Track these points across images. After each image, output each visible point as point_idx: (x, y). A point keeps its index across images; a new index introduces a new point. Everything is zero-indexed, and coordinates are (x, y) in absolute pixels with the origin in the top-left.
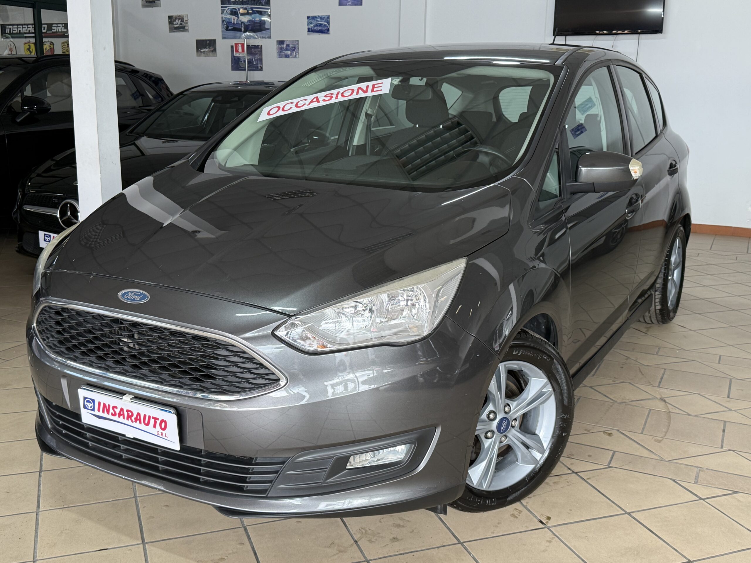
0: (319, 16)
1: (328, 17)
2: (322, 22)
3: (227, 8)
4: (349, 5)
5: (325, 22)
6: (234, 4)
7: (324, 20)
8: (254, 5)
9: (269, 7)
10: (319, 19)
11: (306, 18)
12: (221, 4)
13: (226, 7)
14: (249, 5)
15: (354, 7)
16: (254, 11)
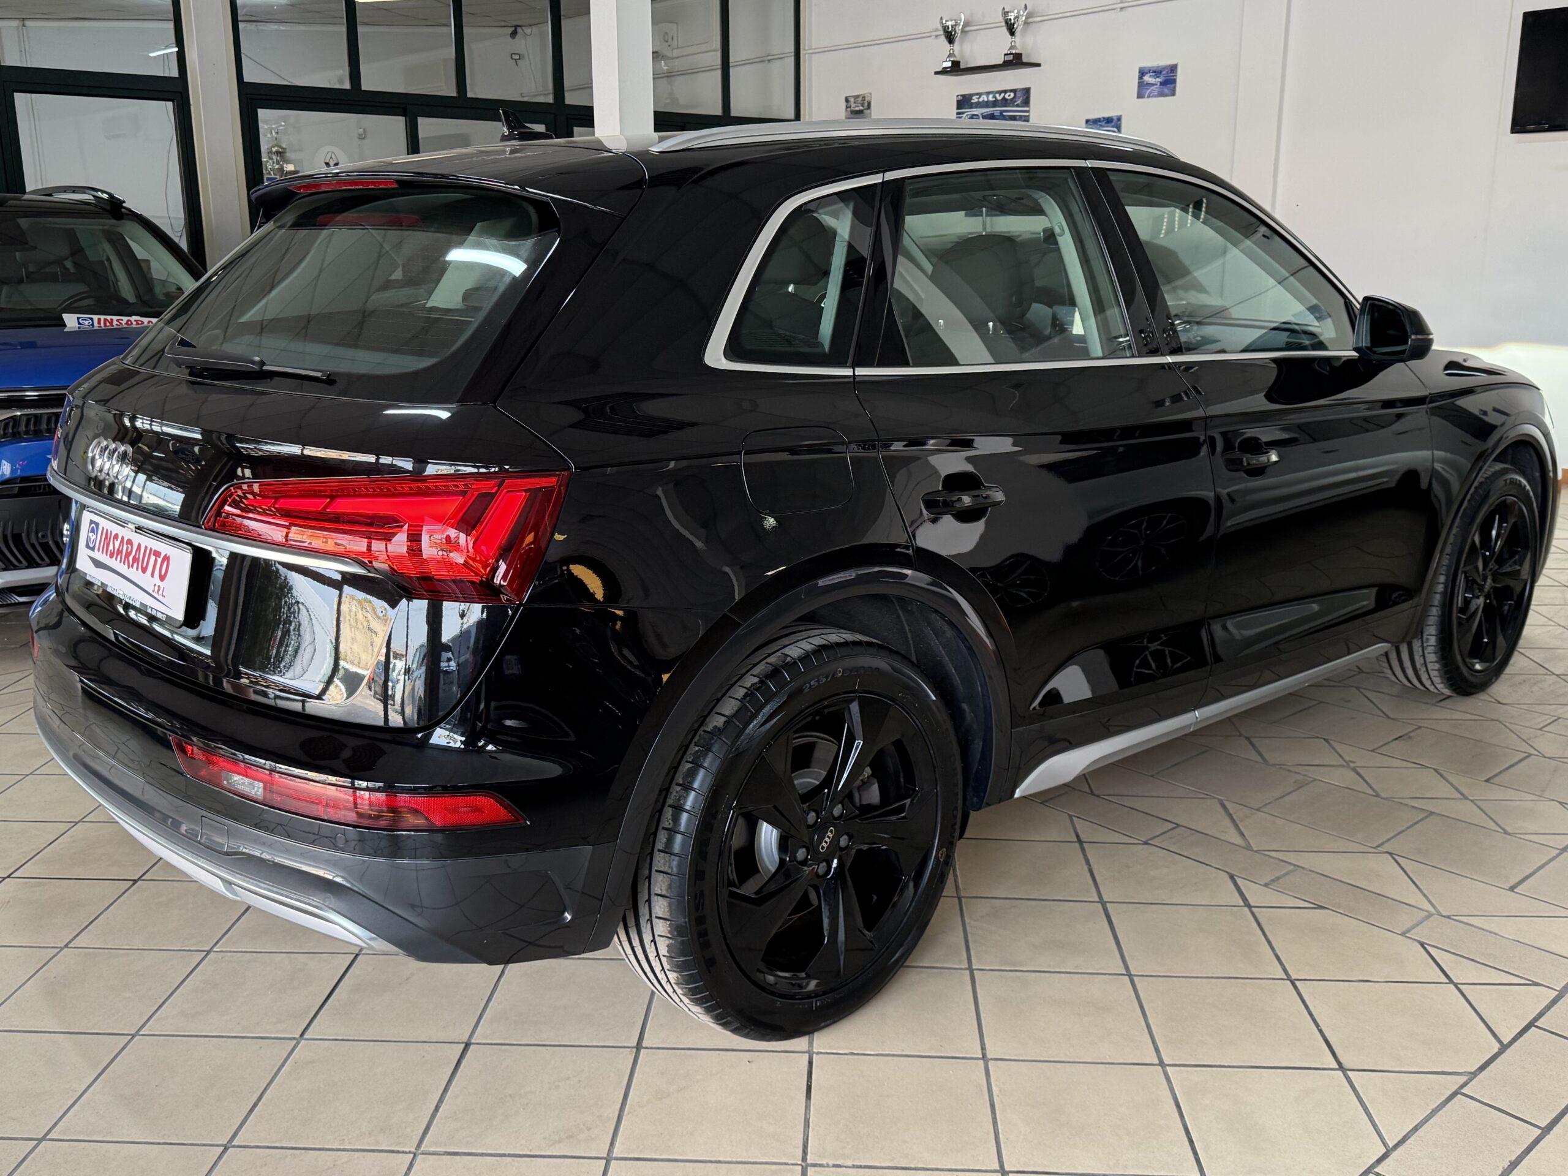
0: (1104, 118)
1: (1119, 119)
2: (1108, 127)
3: (964, 115)
4: (1155, 96)
5: (1113, 127)
6: (976, 107)
7: (1113, 124)
8: (1006, 107)
9: (1027, 109)
10: (1103, 123)
11: (1084, 122)
12: (958, 108)
13: (963, 113)
14: (999, 107)
15: (1162, 99)
16: (1004, 116)
